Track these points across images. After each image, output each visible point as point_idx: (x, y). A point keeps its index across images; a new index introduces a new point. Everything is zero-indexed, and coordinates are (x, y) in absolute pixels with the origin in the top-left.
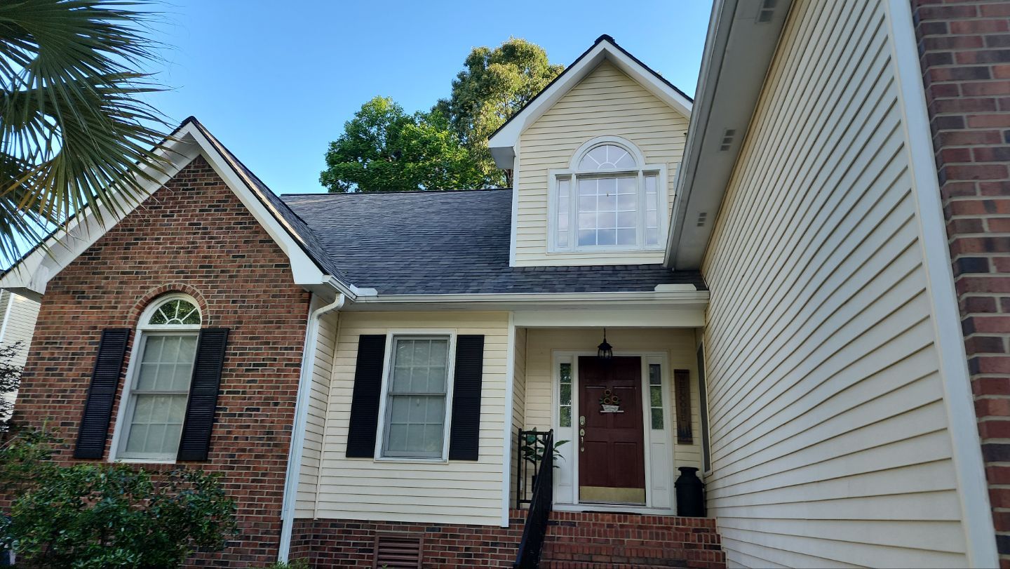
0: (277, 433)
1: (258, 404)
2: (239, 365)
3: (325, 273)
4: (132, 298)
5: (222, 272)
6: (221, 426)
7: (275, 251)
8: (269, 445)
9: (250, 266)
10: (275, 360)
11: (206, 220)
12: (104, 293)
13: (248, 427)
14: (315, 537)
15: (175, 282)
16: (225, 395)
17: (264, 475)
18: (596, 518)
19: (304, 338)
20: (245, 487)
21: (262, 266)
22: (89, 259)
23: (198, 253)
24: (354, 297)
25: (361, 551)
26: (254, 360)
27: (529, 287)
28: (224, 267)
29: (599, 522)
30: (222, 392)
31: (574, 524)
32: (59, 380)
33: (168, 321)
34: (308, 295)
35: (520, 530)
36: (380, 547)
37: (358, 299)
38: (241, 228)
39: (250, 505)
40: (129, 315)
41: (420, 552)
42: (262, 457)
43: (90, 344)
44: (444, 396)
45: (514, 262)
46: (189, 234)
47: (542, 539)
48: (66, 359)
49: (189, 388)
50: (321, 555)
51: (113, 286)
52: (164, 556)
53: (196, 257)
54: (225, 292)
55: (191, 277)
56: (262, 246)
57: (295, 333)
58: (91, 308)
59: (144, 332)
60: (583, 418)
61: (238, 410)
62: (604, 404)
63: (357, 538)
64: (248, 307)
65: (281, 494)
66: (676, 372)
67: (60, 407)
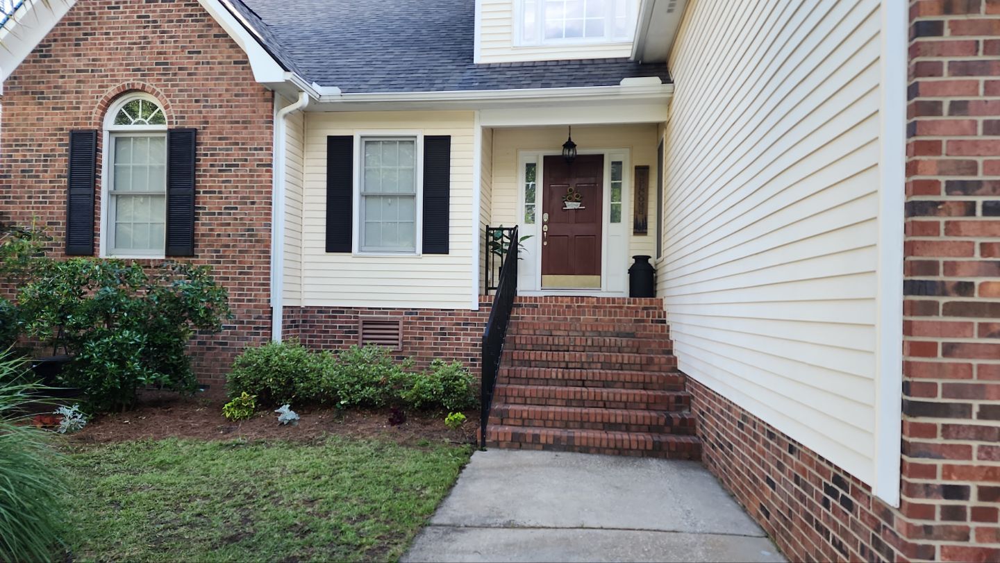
0: (257, 230)
1: (235, 203)
2: (212, 166)
3: (286, 70)
4: (93, 97)
5: (180, 69)
6: (203, 224)
7: (231, 47)
8: (251, 241)
9: (208, 63)
10: (246, 160)
11: (154, 11)
12: (64, 93)
13: (229, 224)
14: (304, 322)
15: (134, 80)
16: (202, 194)
17: (250, 268)
18: (557, 301)
19: (272, 139)
20: (233, 279)
21: (220, 63)
22: (41, 56)
23: (152, 48)
24: (318, 96)
25: (346, 332)
26: (226, 160)
27: (495, 83)
28: (181, 64)
29: (559, 303)
30: (199, 193)
31: (537, 306)
32: (36, 182)
33: (133, 121)
34: (270, 93)
35: (487, 312)
36: (364, 329)
37: (322, 98)
38: (192, 21)
39: (240, 295)
40: (93, 116)
41: (400, 332)
42: (246, 252)
43: (60, 145)
44: (413, 196)
45: (479, 59)
46: (138, 27)
47: (508, 318)
48: (40, 161)
49: (165, 189)
50: (310, 336)
51: (71, 85)
52: (169, 336)
53: (151, 53)
54: (186, 90)
55: (149, 75)
56: (217, 41)
57: (262, 133)
58: (54, 109)
59: (111, 132)
60: (546, 215)
61: (217, 208)
62: (566, 201)
63: (342, 322)
64: (212, 107)
65: (268, 285)
66: (637, 168)
67: (43, 208)
